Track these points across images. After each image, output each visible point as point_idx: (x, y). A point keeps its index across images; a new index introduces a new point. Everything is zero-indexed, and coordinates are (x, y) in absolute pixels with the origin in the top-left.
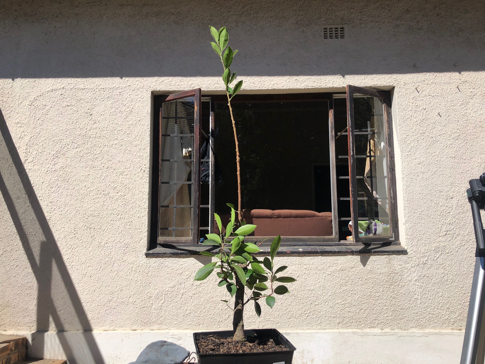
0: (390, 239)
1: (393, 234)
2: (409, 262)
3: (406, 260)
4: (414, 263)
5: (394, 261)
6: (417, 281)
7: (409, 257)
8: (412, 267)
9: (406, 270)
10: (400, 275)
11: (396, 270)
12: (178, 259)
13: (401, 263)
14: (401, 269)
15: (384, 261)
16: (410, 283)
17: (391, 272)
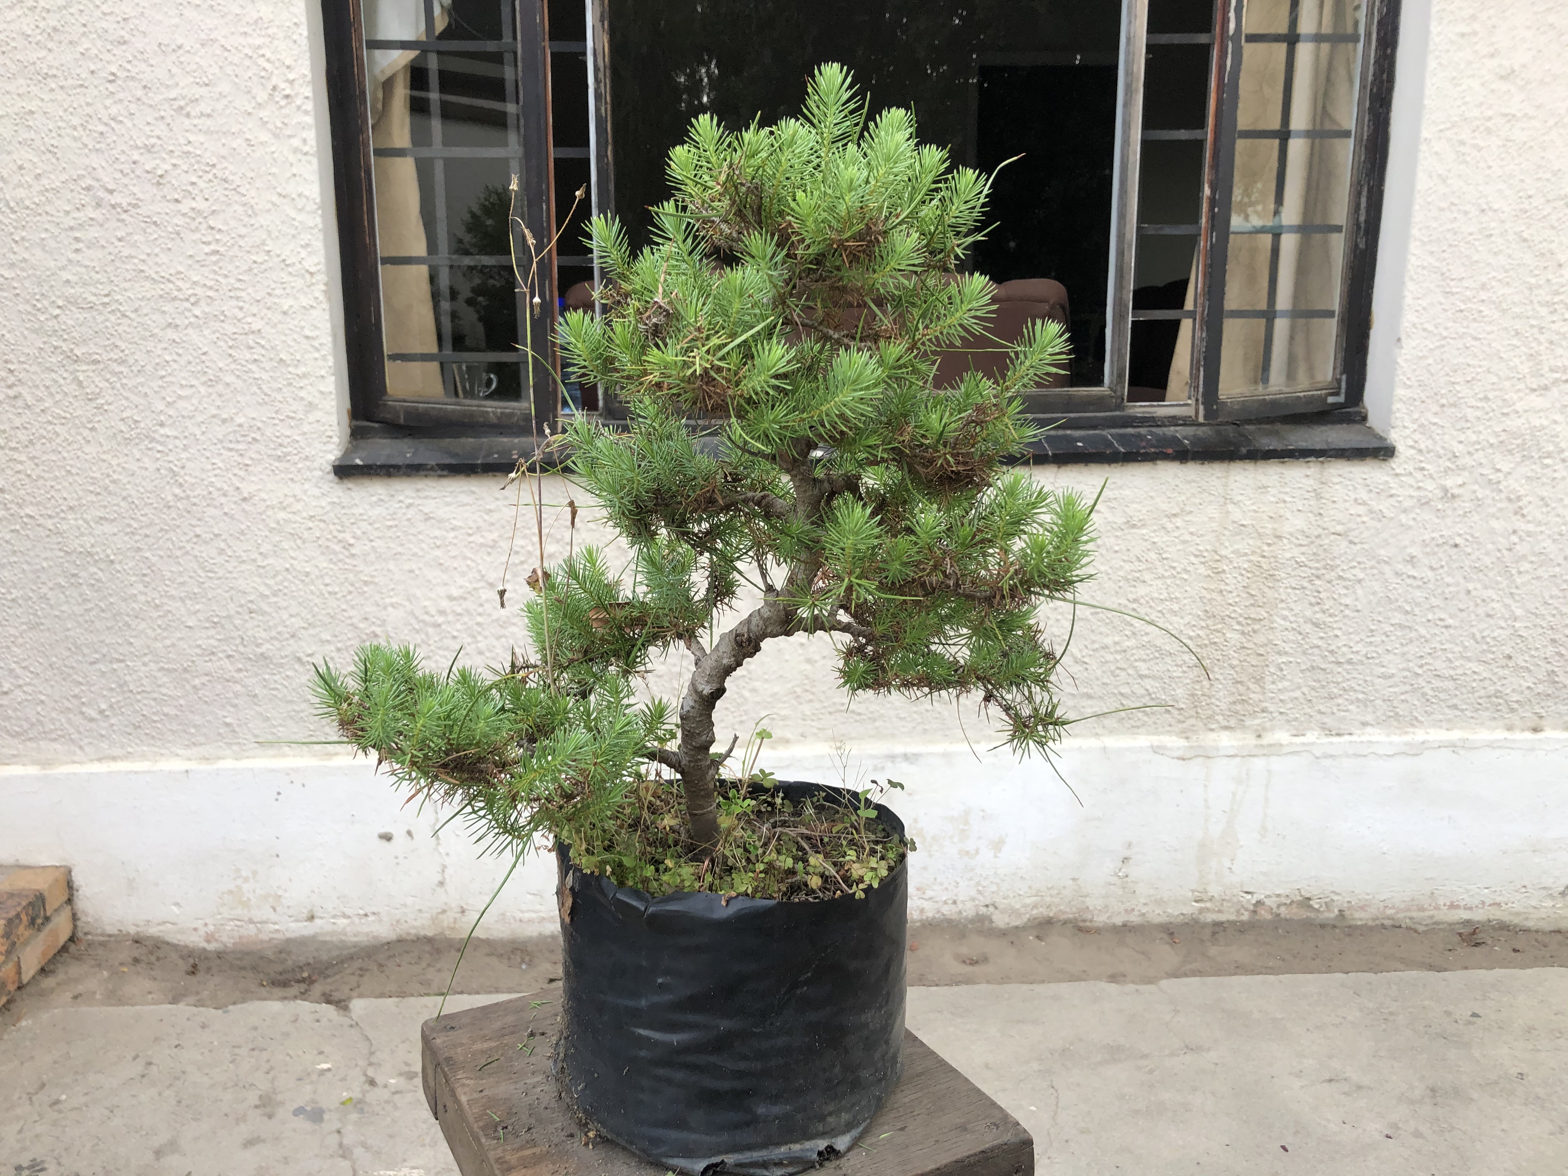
0: (1331, 400)
1: (1344, 377)
2: (1393, 492)
3: (1387, 482)
4: (1415, 494)
5: (1337, 487)
6: (1411, 560)
7: (1398, 471)
8: (1405, 511)
9: (1380, 521)
10: (1351, 542)
11: (1340, 523)
12: (474, 489)
13: (1363, 495)
14: (1359, 520)
15: (1300, 488)
16: (1386, 569)
17: (1320, 531)
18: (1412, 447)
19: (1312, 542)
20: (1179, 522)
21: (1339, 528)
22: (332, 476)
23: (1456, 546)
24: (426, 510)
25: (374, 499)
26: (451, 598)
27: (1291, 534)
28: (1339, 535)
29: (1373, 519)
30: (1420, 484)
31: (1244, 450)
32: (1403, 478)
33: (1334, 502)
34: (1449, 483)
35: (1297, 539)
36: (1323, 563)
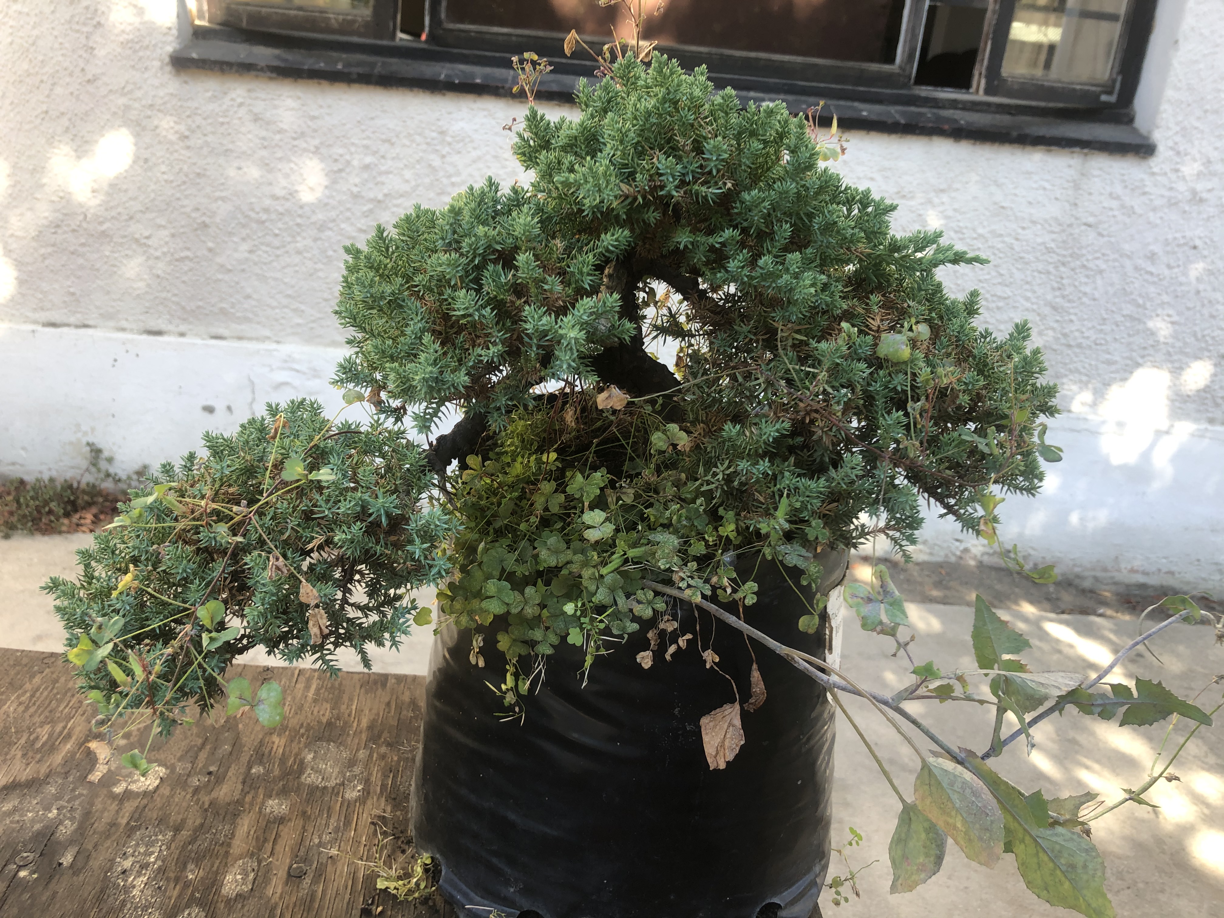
0: (1104, 98)
1: (1119, 78)
2: (1147, 189)
3: (1142, 180)
4: (1167, 193)
5: (1096, 179)
6: (1152, 257)
7: (1155, 170)
8: (1154, 210)
9: (1129, 216)
10: (1100, 235)
11: (1092, 214)
12: (299, 94)
13: (1118, 189)
14: (1111, 213)
15: (1061, 177)
16: (1128, 263)
17: (1073, 220)
18: (1172, 148)
19: (1064, 231)
20: (945, 198)
21: (1091, 220)
22: (169, 68)
23: (1195, 247)
24: (256, 110)
25: (209, 94)
26: (275, 198)
27: (1046, 221)
28: (1089, 226)
29: (1123, 214)
30: (1173, 185)
31: (1015, 134)
32: (1159, 178)
33: (1090, 194)
34: (1199, 187)
35: (1050, 225)
36: (1070, 251)
